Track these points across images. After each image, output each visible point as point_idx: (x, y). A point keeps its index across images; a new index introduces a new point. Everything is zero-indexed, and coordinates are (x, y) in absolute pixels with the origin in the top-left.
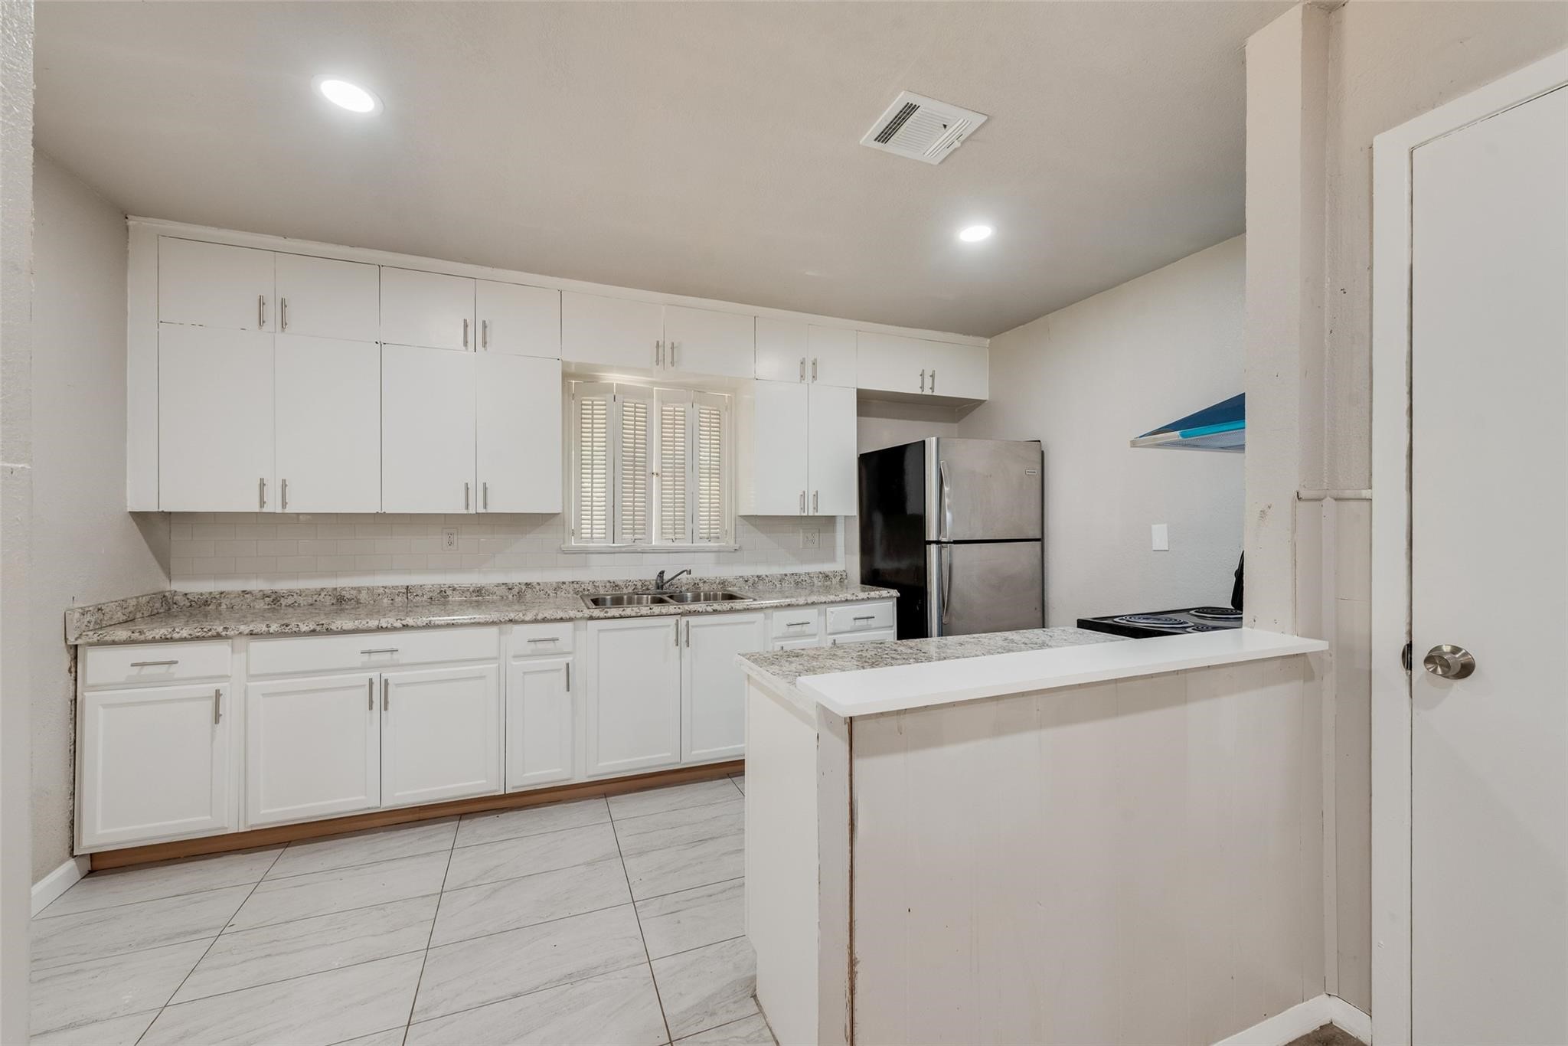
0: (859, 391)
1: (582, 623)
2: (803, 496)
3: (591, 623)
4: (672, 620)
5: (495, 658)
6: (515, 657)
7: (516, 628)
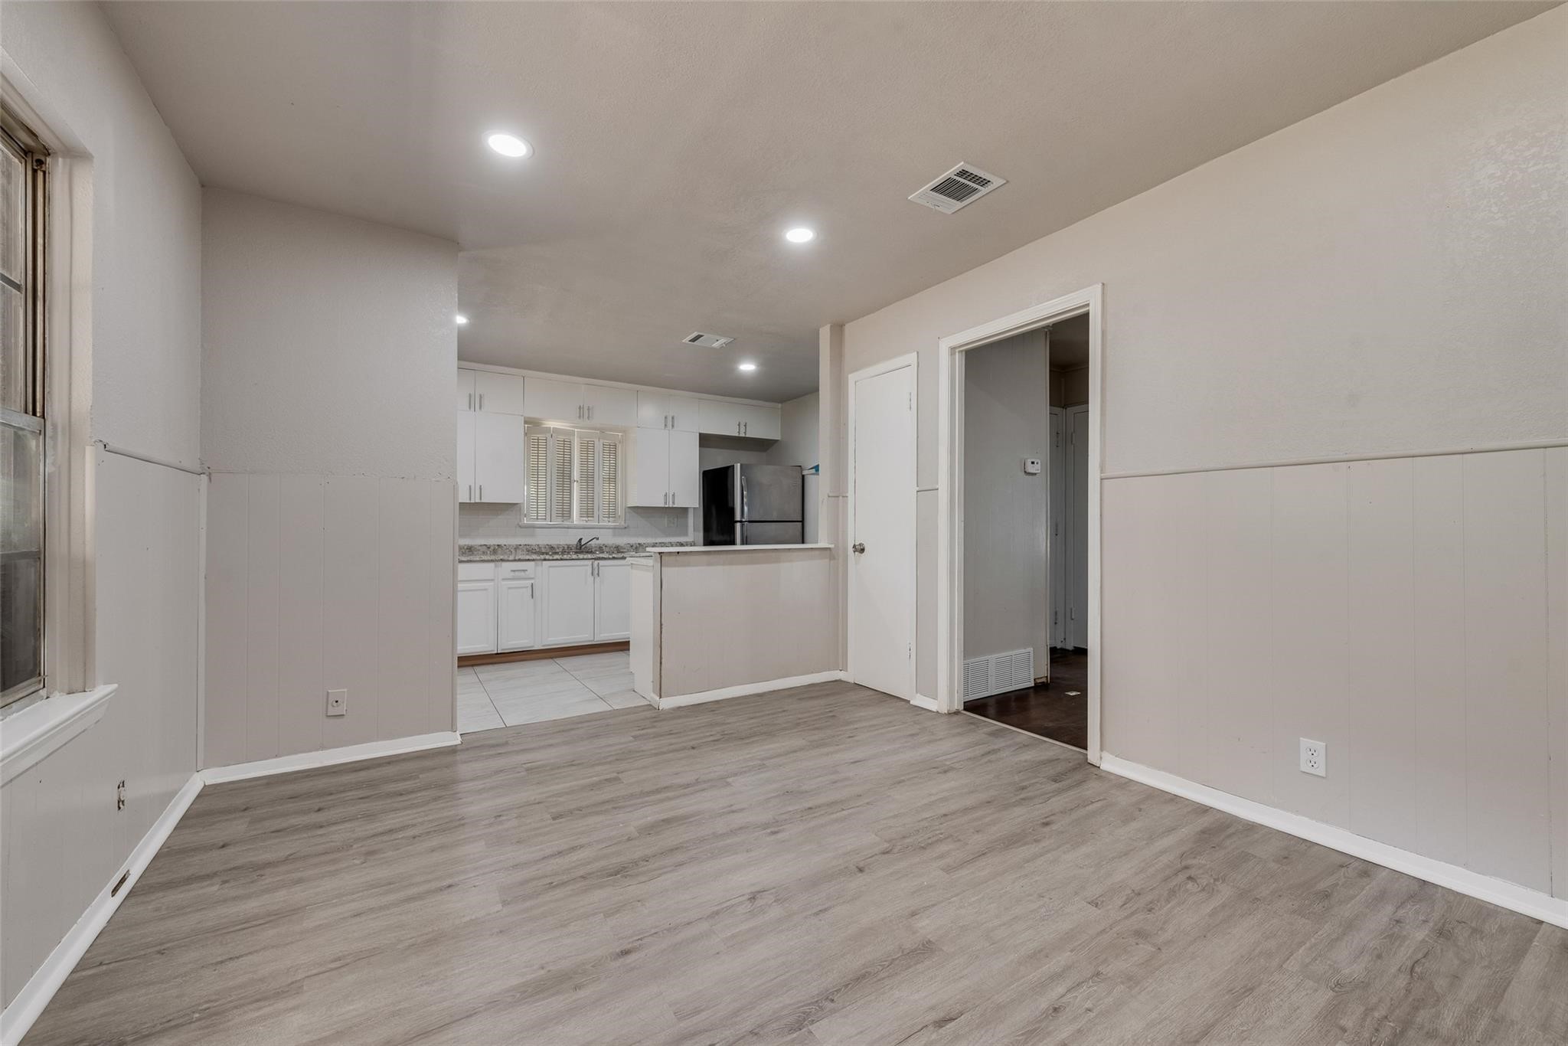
0: (700, 434)
1: (540, 562)
2: (666, 495)
3: (544, 562)
4: (589, 562)
5: (492, 580)
6: (503, 579)
7: (504, 564)
